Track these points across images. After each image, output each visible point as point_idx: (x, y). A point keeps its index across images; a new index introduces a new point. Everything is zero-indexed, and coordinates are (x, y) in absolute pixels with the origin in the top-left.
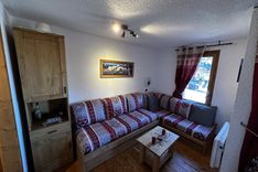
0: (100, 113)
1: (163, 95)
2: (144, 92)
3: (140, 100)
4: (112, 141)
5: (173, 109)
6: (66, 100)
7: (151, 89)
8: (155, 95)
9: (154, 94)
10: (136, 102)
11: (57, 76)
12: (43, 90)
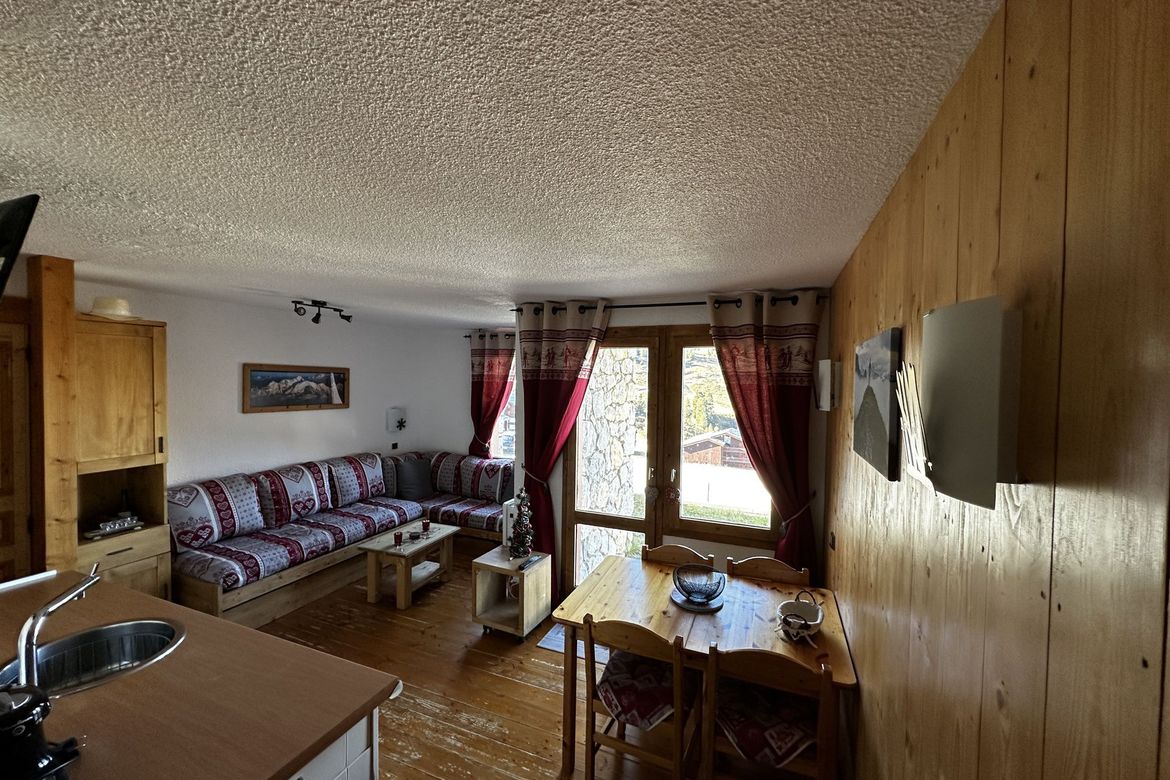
0: (248, 511)
1: (445, 455)
2: (388, 451)
3: (374, 473)
4: (293, 564)
5: (467, 487)
6: (159, 469)
7: (409, 441)
8: (421, 457)
9: (419, 455)
10: (361, 477)
11: (143, 412)
12: (106, 446)
